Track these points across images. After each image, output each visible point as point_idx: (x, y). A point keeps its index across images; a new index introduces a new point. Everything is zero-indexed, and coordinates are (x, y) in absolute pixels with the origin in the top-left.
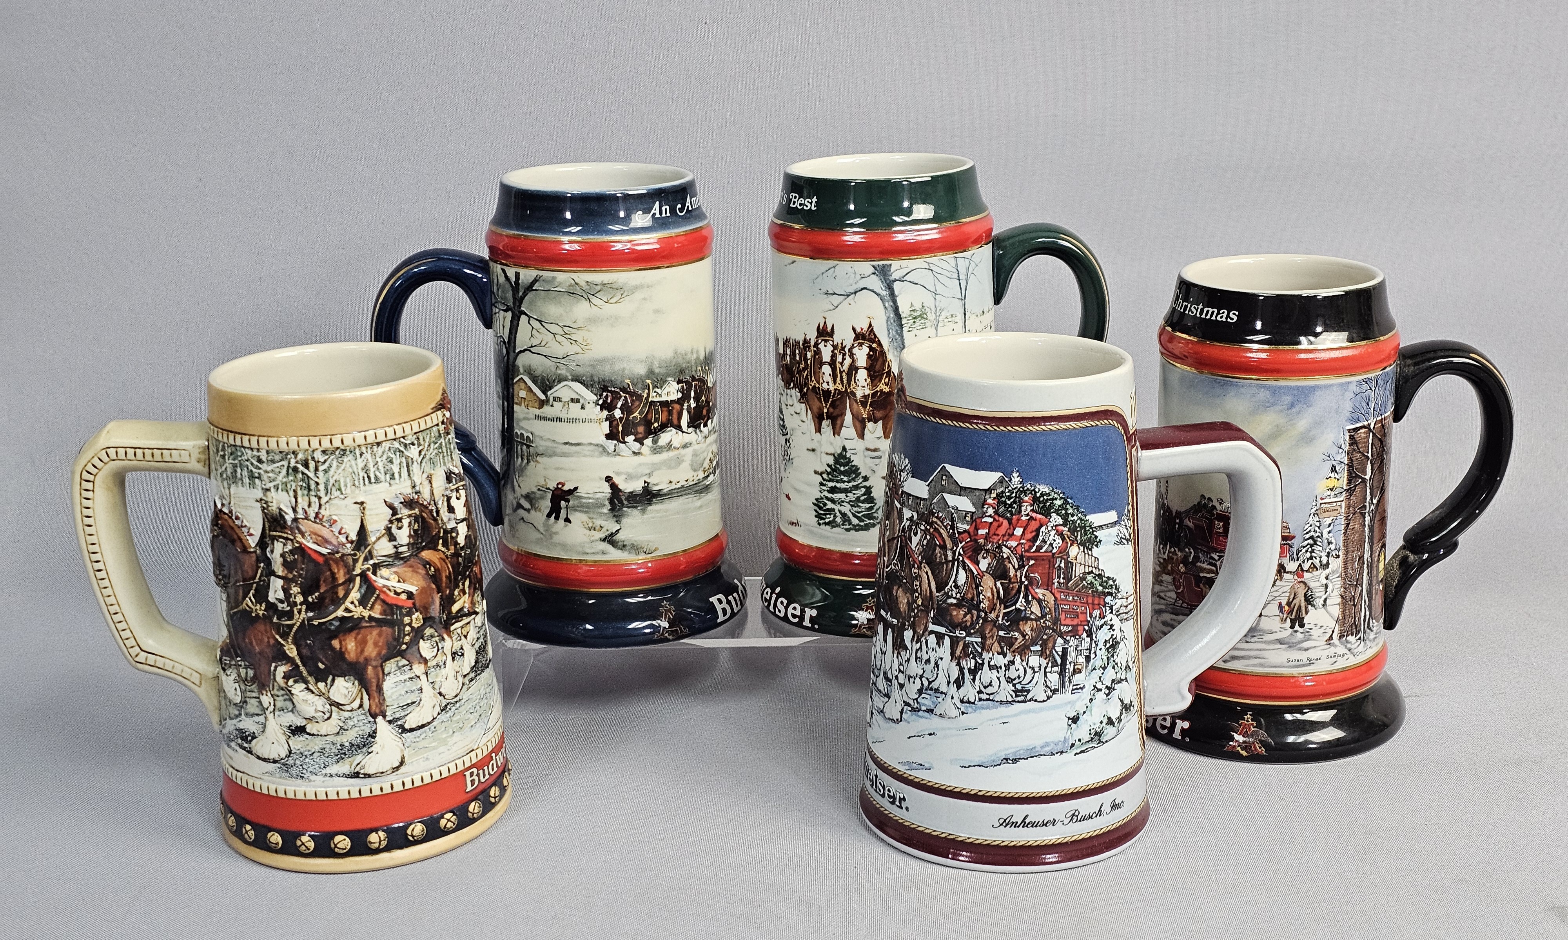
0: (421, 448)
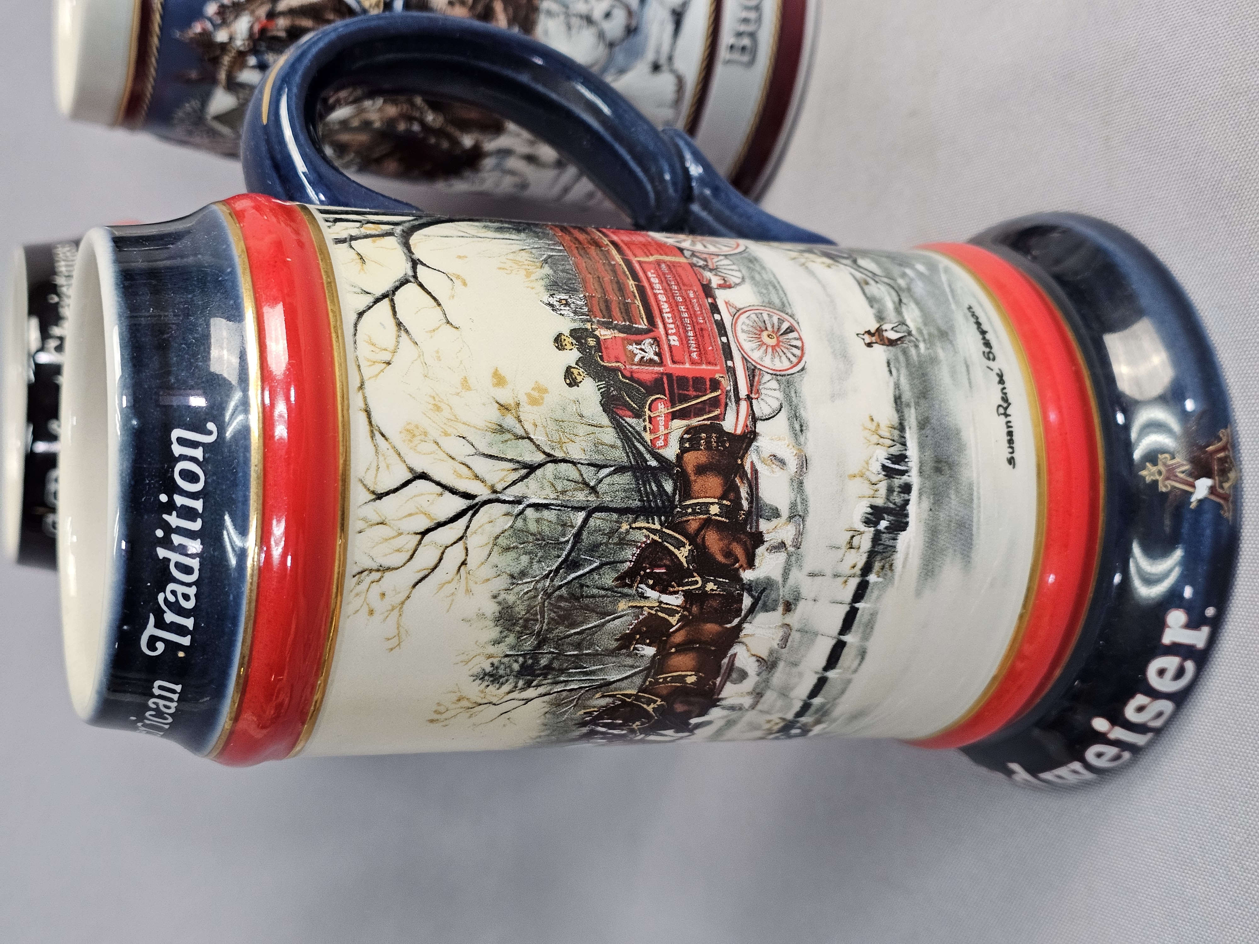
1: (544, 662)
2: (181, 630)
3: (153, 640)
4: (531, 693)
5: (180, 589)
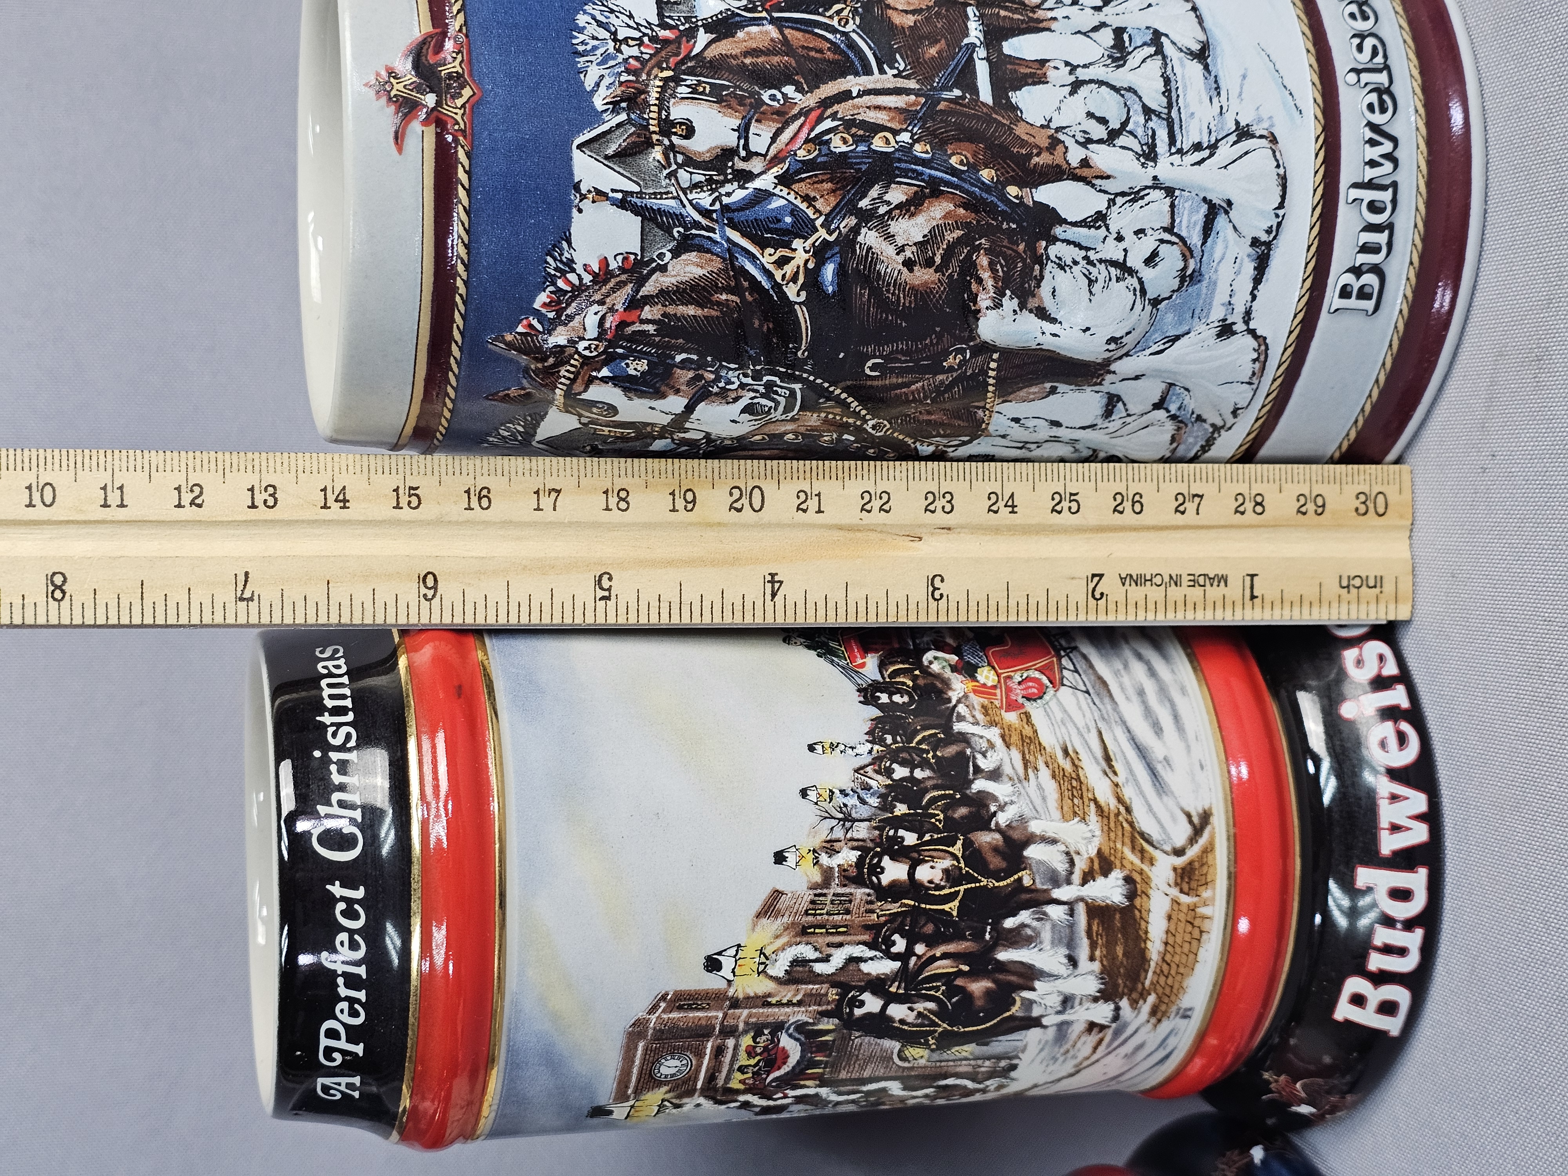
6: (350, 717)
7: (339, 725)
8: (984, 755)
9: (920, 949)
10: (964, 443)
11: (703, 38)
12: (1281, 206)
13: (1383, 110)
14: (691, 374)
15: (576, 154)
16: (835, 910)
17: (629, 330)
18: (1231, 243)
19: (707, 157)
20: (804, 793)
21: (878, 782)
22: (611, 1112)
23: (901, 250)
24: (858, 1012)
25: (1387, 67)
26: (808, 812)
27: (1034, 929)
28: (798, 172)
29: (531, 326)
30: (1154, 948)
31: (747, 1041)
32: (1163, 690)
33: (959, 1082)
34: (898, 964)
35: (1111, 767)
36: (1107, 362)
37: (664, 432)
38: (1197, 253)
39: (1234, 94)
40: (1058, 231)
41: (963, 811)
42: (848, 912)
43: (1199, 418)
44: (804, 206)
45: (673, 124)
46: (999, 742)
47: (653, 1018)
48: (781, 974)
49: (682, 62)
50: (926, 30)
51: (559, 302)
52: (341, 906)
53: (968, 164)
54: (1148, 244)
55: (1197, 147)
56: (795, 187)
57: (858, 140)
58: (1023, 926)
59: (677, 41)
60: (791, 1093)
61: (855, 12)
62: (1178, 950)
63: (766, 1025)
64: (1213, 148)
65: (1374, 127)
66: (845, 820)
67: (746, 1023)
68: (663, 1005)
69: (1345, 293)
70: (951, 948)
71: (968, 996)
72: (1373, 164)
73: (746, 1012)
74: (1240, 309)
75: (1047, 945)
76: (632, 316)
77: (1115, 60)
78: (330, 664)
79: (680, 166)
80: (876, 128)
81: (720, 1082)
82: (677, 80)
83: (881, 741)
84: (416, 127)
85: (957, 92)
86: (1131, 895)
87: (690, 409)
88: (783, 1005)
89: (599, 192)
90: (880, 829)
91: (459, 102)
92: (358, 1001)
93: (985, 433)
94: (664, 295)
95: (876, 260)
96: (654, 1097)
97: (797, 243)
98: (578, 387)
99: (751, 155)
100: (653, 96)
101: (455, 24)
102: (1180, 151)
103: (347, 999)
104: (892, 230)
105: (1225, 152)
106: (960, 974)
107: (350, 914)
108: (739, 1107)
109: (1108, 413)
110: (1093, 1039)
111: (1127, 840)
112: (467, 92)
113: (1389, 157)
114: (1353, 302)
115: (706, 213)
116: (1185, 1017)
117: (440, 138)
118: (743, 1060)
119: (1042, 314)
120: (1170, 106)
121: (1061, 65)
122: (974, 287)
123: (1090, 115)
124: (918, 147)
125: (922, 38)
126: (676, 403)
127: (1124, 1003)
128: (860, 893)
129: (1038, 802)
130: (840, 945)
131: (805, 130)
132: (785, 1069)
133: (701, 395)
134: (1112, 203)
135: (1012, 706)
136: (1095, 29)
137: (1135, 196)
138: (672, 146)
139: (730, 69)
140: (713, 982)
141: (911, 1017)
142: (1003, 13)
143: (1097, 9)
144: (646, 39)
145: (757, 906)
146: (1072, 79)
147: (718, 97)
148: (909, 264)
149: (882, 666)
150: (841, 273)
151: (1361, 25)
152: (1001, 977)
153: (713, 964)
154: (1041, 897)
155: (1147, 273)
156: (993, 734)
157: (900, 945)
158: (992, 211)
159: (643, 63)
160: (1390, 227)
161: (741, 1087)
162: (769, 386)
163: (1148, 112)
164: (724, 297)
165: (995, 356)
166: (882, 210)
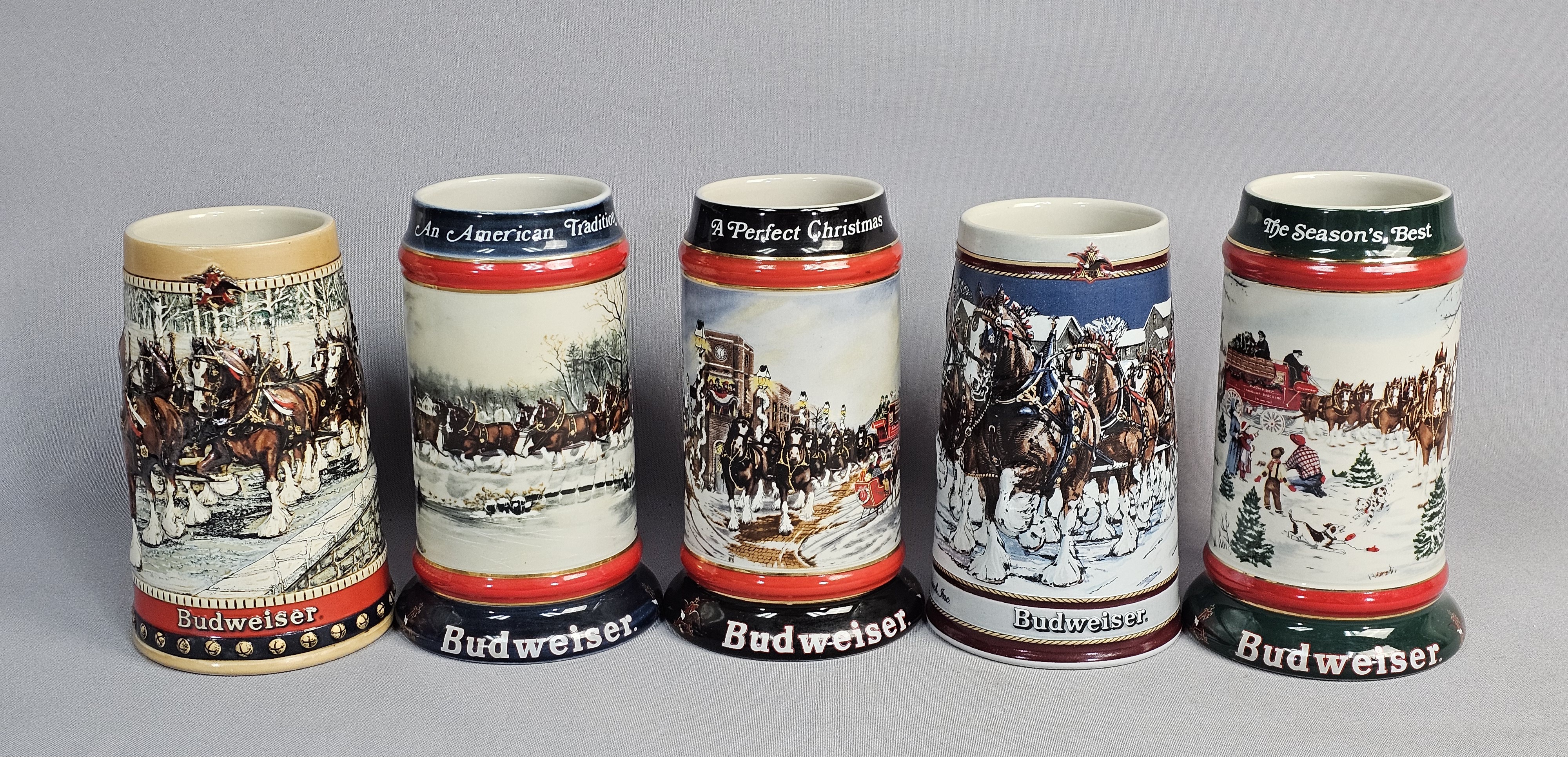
0: (165, 307)
1: (580, 367)
2: (577, 232)
3: (571, 223)
4: (564, 370)
5: (589, 227)
6: (858, 232)
7: (855, 228)
8: (839, 475)
9: (765, 449)
10: (961, 467)
11: (1113, 363)
12: (1055, 586)
13: (1093, 627)
14: (989, 359)
15: (1069, 317)
16: (783, 415)
17: (1006, 336)
18: (1040, 566)
19: (1069, 365)
20: (827, 403)
21: (830, 432)
22: (700, 329)
23: (1036, 437)
24: (740, 425)
25: (1109, 629)
26: (820, 405)
27: (771, 494)
28: (1064, 399)
29: (1006, 300)
30: (761, 544)
31: (730, 382)
32: (861, 550)
33: (703, 468)
34: (759, 440)
35: (833, 526)
36: (994, 520)
37: (966, 348)
38: (1036, 553)
39: (1097, 566)
40: (1044, 498)
41: (818, 466)
42: (781, 420)
43: (972, 560)
44: (1052, 400)
45: (1080, 353)
46: (843, 481)
47: (743, 346)
48: (758, 395)
49: (1103, 356)
50: (1118, 446)
51: (1015, 311)
52: (791, 231)
53: (1068, 463)
54: (1039, 533)
55: (1077, 552)
56: (1059, 397)
57: (1076, 421)
58: (773, 490)
59: (1111, 354)
60: (703, 400)
61: (1124, 420)
62: (760, 554)
63: (737, 389)
64: (1077, 558)
65: (1086, 622)
66: (817, 419)
67: (738, 382)
68: (748, 350)
69: (1022, 613)
70: (765, 461)
71: (745, 469)
72: (1072, 622)
73: (743, 381)
74: (1015, 572)
75: (764, 500)
76: (1011, 338)
77: (1109, 520)
78: (876, 222)
79: (1065, 355)
80: (1081, 428)
81: (711, 372)
82: (1096, 354)
83: (845, 434)
84: (1078, 261)
85: (1095, 458)
86: (783, 534)
87: (976, 358)
88: (745, 395)
89: (1055, 325)
90: (813, 433)
91: (1086, 276)
92: (755, 237)
93: (966, 474)
94: (1018, 349)
95: (1033, 428)
96: (707, 347)
97: (1038, 398)
98: (984, 317)
99: (1070, 381)
100: (1091, 345)
101: (1115, 274)
102: (1075, 545)
103: (756, 233)
104: (1043, 434)
105: (1075, 563)
106: (754, 465)
107: (788, 235)
108: (697, 379)
109: (974, 523)
110: (722, 521)
111: (805, 532)
112: (1090, 279)
113: (1075, 628)
114: (1018, 617)
115: (1048, 365)
116: (730, 559)
117: (1074, 269)
118: (721, 381)
119: (1013, 493)
120: (1092, 541)
121: (1107, 499)
122: (1023, 466)
123: (1088, 510)
124: (1074, 443)
125: (1115, 445)
126: (978, 353)
127: (738, 533)
128: (788, 425)
129: (821, 496)
130: (768, 417)
131: (1080, 401)
132: (716, 397)
133: (981, 363)
134: (1055, 518)
135: (857, 486)
136: (1121, 512)
137: (1058, 528)
138: (1073, 352)
139: (1102, 373)
140: (756, 368)
141: (736, 446)
142: (1126, 476)
143: (1129, 514)
144: (1111, 342)
145: (785, 385)
146: (1102, 503)
147: (1091, 369)
148: (1031, 441)
149: (872, 435)
150: (1027, 415)
151: (1126, 620)
152: (752, 482)
153: (763, 368)
154: (784, 498)
155: (1028, 533)
156: (847, 479)
157: (767, 441)
158: (1051, 472)
159: (1103, 342)
160: (1048, 630)
161: (708, 380)
162: (985, 389)
163: (1090, 532)
164: (1018, 371)
165: (997, 476)
166: (1051, 430)
